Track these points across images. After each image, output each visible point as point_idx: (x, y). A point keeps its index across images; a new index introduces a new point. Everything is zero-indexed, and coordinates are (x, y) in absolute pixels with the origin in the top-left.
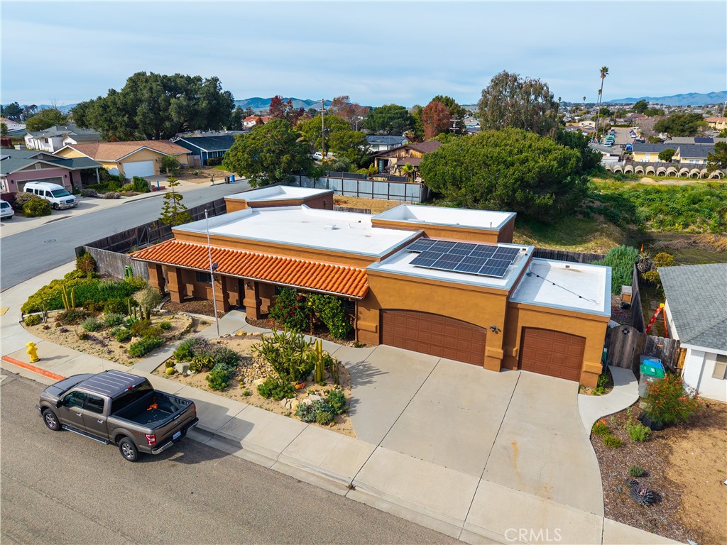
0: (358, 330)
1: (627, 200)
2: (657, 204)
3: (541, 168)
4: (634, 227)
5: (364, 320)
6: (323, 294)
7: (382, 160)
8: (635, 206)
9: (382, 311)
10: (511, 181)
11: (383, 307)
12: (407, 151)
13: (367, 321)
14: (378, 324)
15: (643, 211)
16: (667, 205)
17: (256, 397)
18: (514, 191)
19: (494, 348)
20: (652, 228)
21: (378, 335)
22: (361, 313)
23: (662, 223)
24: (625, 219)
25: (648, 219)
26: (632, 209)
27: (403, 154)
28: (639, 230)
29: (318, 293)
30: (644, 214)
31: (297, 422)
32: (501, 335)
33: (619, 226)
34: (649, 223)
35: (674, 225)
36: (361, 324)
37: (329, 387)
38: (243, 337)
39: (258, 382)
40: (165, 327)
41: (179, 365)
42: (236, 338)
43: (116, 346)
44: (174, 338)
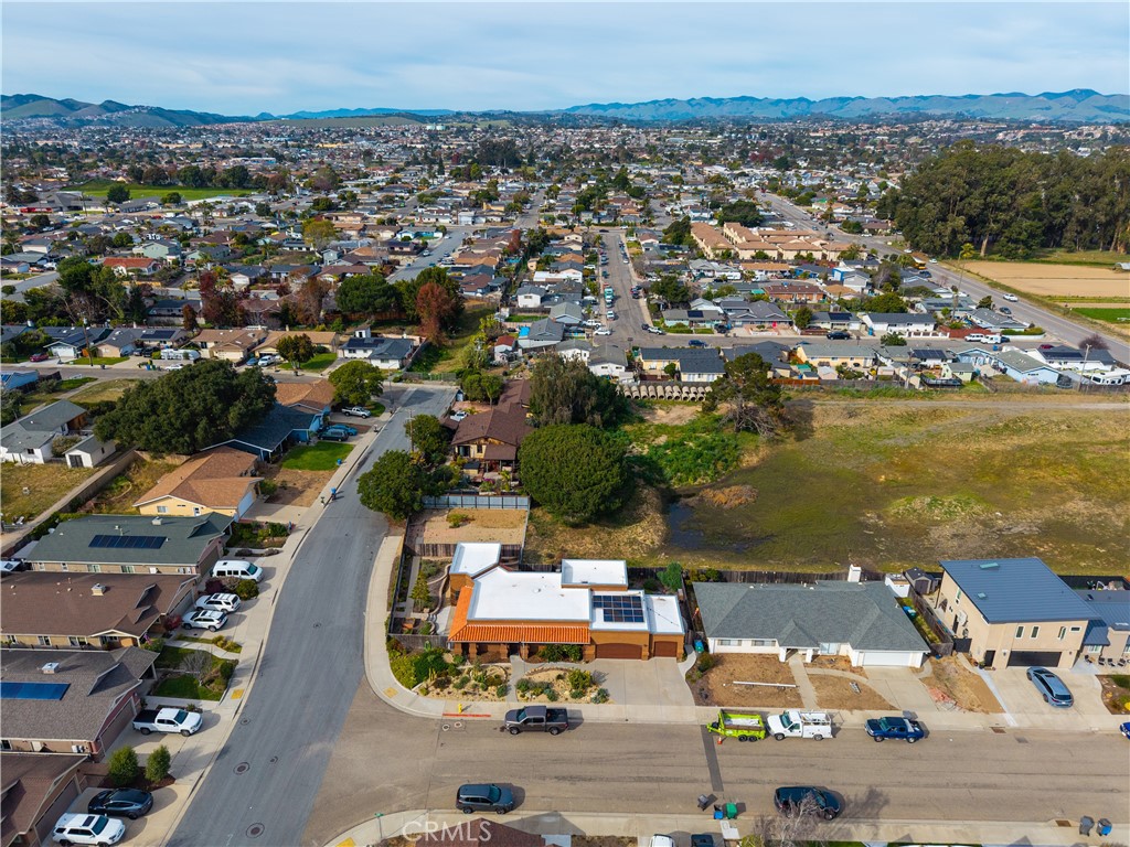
0: (584, 656)
7: (463, 446)
8: (662, 468)
9: (596, 646)
11: (597, 644)
12: (486, 439)
13: (590, 651)
14: (596, 652)
17: (570, 699)
19: (645, 652)
20: (675, 485)
21: (594, 656)
22: (586, 649)
27: (482, 441)
29: (567, 645)
30: (669, 475)
31: (592, 704)
32: (647, 646)
34: (673, 481)
35: (688, 480)
36: (586, 652)
37: (594, 687)
38: (535, 672)
39: (567, 693)
40: (497, 677)
41: (528, 695)
42: (533, 673)
43: (485, 694)
44: (505, 682)
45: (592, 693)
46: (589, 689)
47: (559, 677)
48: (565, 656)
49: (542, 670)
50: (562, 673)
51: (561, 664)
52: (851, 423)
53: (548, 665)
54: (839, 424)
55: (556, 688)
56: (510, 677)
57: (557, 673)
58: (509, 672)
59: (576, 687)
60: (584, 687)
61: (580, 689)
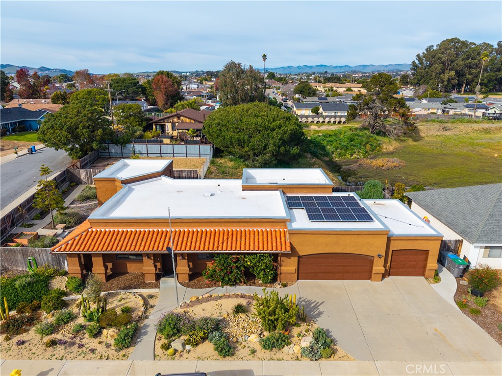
0: (281, 273)
1: (319, 142)
2: (335, 144)
3: (291, 130)
4: (327, 159)
5: (286, 266)
6: (256, 254)
7: (159, 125)
8: (324, 146)
9: (299, 257)
10: (277, 141)
11: (301, 255)
12: (179, 118)
13: (289, 266)
14: (297, 267)
15: (329, 148)
16: (340, 144)
17: (261, 352)
18: (279, 147)
19: (379, 267)
20: (336, 158)
21: (296, 274)
22: (283, 261)
23: (340, 154)
24: (321, 154)
25: (333, 153)
26: (323, 148)
27: (176, 120)
28: (330, 160)
29: (252, 254)
30: (331, 151)
31: (309, 363)
32: (383, 259)
33: (319, 159)
34: (334, 155)
35: (346, 155)
36: (284, 269)
37: (304, 327)
38: (198, 301)
39: (254, 339)
40: (127, 311)
41: (177, 344)
42: (193, 304)
43: (93, 343)
44: (140, 319)
45: (302, 339)
46: (295, 331)
47: (239, 309)
48: (249, 277)
49: (210, 299)
50: (244, 302)
51: (242, 289)
52: (447, 133)
53: (219, 291)
54: (439, 134)
55: (233, 330)
56: (151, 311)
57: (234, 302)
58: (151, 302)
59: (271, 325)
60: (287, 326)
61: (279, 331)
